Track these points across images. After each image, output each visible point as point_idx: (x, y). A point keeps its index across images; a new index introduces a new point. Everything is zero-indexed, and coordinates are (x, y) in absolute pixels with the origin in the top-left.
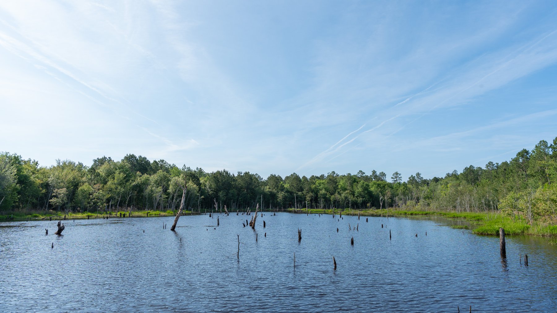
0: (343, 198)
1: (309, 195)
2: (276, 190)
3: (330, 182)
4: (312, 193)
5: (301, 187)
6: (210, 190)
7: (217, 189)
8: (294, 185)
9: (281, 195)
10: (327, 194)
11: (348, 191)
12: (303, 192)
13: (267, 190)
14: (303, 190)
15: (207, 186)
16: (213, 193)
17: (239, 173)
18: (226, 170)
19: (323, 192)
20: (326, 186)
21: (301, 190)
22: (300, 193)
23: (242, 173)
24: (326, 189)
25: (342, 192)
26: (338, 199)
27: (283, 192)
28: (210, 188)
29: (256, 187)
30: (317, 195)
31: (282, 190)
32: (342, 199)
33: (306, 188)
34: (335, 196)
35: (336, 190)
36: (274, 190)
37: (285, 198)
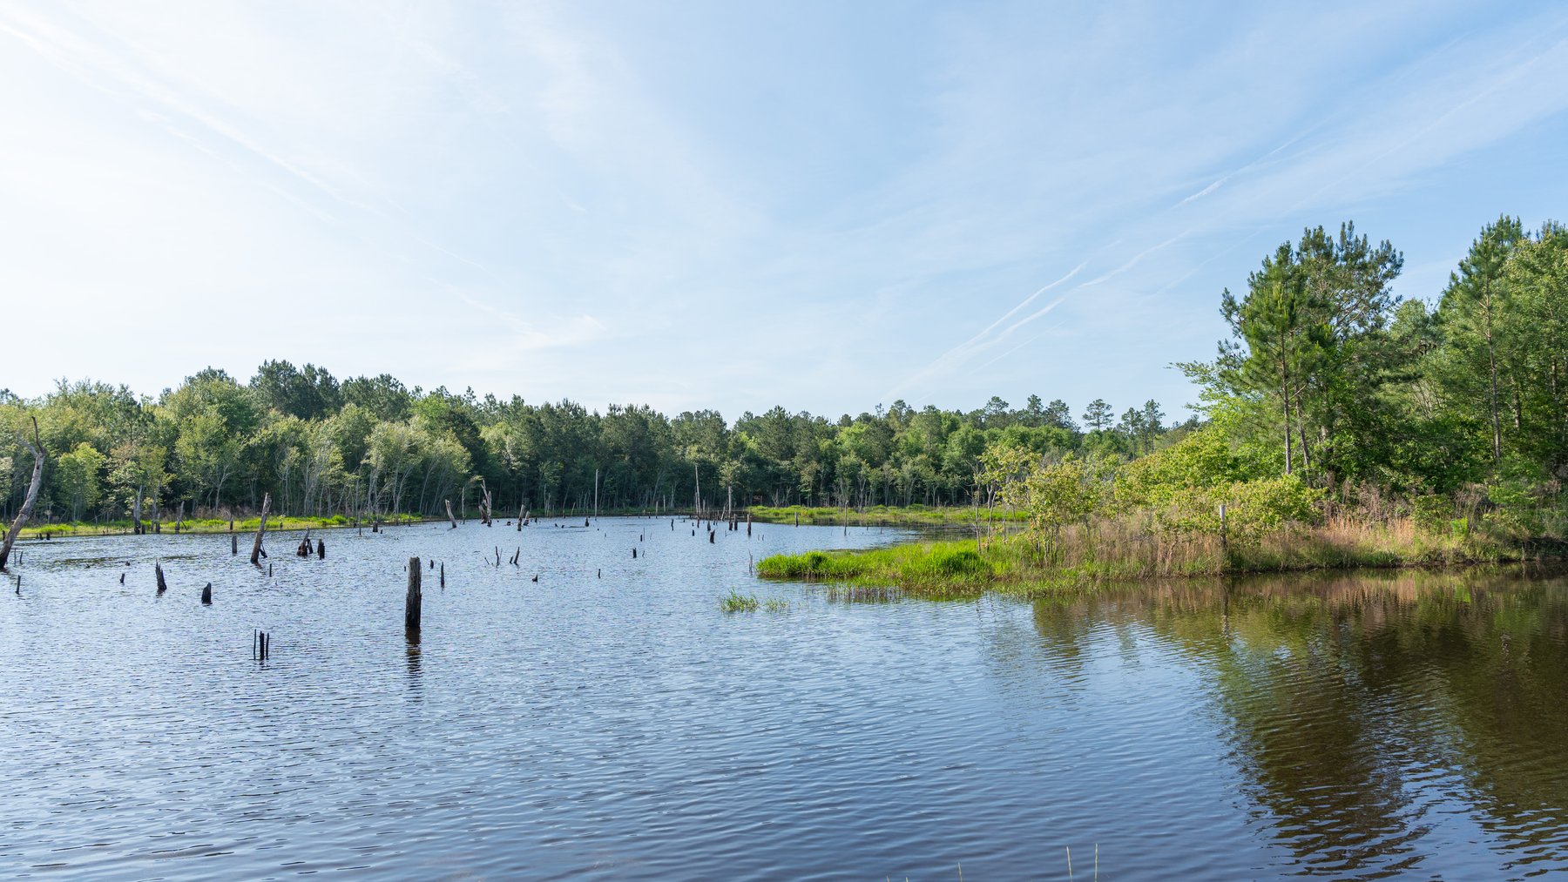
0: (908, 476)
1: (808, 469)
2: (717, 455)
3: (874, 432)
4: (819, 462)
5: (790, 448)
6: (514, 459)
7: (537, 455)
8: (769, 440)
9: (728, 470)
10: (860, 465)
11: (924, 456)
12: (796, 460)
13: (693, 455)
14: (794, 455)
15: (507, 447)
16: (523, 466)
17: (611, 410)
18: (571, 401)
19: (852, 458)
20: (861, 442)
21: (789, 453)
22: (786, 463)
23: (619, 409)
24: (859, 452)
25: (905, 458)
26: (892, 478)
27: (735, 462)
28: (516, 452)
29: (660, 446)
30: (834, 468)
31: (735, 456)
32: (904, 479)
33: (804, 448)
34: (882, 470)
35: (889, 454)
36: (712, 455)
37: (742, 477)
